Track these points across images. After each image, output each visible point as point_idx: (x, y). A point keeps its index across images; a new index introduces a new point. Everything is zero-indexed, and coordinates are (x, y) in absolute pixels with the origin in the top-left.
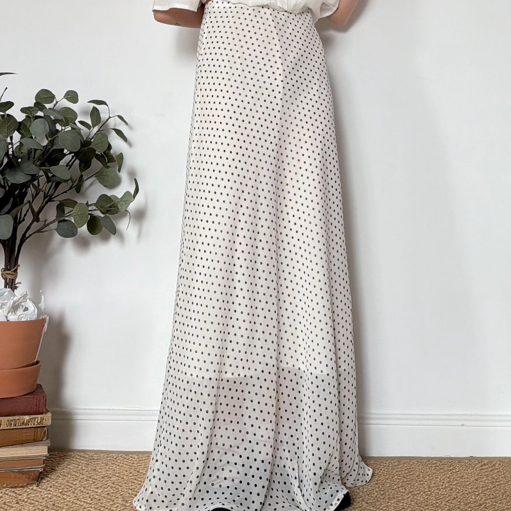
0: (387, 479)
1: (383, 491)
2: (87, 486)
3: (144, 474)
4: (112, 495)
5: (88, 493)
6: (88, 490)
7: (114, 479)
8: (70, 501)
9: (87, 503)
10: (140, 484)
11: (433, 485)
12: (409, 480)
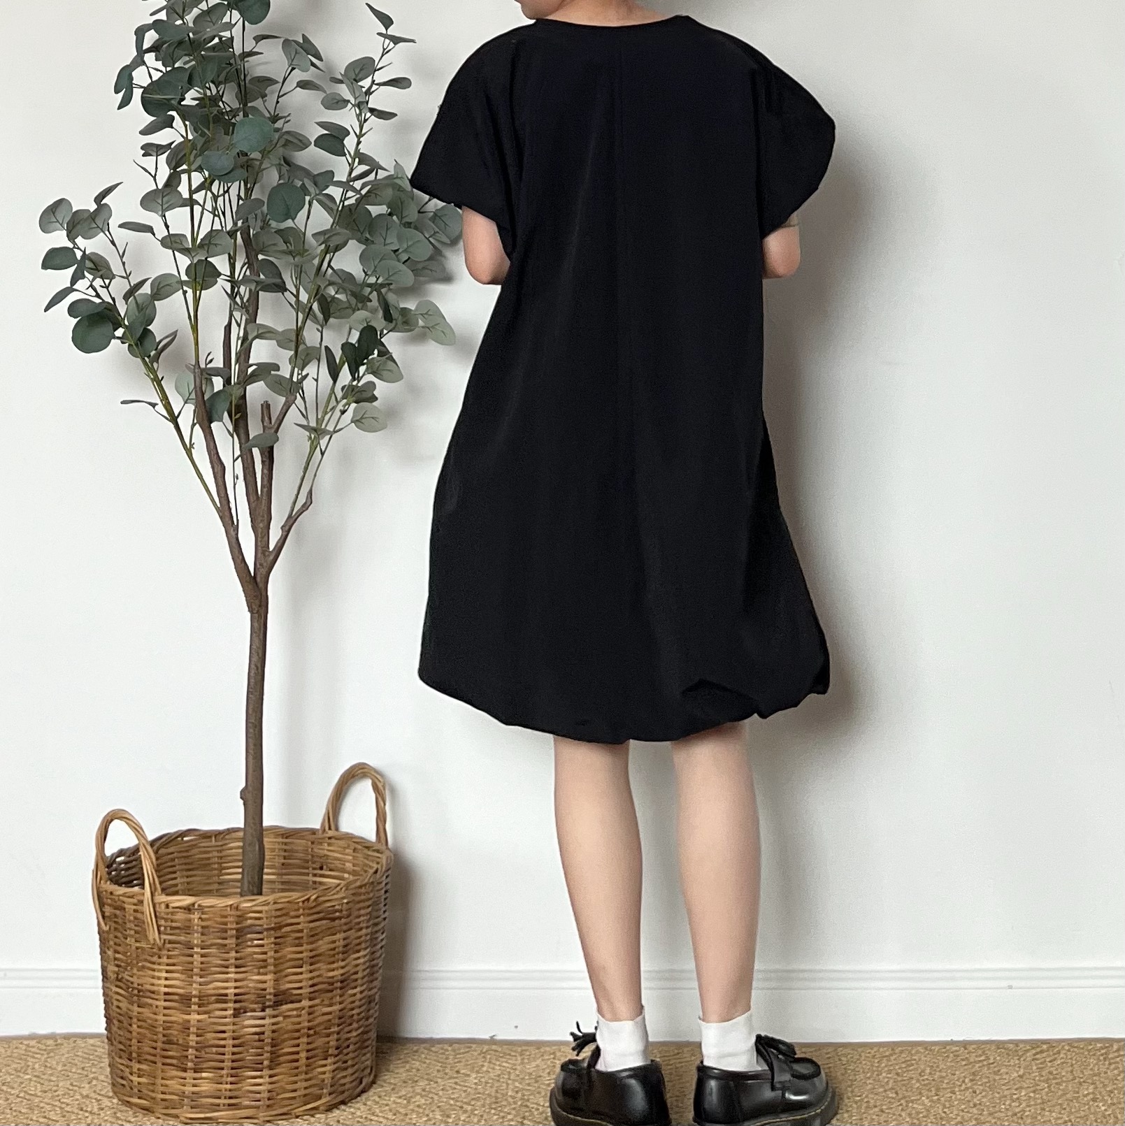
0: (869, 1078)
1: (859, 1096)
2: (384, 1094)
3: (469, 1075)
4: (424, 1107)
5: (387, 1105)
6: (385, 1100)
7: (422, 1083)
8: (361, 1117)
9: (387, 1119)
10: (465, 1091)
11: (944, 1086)
12: (905, 1078)
